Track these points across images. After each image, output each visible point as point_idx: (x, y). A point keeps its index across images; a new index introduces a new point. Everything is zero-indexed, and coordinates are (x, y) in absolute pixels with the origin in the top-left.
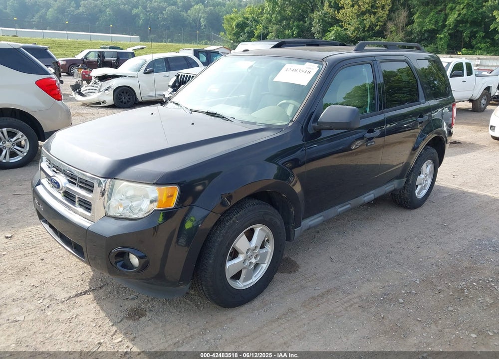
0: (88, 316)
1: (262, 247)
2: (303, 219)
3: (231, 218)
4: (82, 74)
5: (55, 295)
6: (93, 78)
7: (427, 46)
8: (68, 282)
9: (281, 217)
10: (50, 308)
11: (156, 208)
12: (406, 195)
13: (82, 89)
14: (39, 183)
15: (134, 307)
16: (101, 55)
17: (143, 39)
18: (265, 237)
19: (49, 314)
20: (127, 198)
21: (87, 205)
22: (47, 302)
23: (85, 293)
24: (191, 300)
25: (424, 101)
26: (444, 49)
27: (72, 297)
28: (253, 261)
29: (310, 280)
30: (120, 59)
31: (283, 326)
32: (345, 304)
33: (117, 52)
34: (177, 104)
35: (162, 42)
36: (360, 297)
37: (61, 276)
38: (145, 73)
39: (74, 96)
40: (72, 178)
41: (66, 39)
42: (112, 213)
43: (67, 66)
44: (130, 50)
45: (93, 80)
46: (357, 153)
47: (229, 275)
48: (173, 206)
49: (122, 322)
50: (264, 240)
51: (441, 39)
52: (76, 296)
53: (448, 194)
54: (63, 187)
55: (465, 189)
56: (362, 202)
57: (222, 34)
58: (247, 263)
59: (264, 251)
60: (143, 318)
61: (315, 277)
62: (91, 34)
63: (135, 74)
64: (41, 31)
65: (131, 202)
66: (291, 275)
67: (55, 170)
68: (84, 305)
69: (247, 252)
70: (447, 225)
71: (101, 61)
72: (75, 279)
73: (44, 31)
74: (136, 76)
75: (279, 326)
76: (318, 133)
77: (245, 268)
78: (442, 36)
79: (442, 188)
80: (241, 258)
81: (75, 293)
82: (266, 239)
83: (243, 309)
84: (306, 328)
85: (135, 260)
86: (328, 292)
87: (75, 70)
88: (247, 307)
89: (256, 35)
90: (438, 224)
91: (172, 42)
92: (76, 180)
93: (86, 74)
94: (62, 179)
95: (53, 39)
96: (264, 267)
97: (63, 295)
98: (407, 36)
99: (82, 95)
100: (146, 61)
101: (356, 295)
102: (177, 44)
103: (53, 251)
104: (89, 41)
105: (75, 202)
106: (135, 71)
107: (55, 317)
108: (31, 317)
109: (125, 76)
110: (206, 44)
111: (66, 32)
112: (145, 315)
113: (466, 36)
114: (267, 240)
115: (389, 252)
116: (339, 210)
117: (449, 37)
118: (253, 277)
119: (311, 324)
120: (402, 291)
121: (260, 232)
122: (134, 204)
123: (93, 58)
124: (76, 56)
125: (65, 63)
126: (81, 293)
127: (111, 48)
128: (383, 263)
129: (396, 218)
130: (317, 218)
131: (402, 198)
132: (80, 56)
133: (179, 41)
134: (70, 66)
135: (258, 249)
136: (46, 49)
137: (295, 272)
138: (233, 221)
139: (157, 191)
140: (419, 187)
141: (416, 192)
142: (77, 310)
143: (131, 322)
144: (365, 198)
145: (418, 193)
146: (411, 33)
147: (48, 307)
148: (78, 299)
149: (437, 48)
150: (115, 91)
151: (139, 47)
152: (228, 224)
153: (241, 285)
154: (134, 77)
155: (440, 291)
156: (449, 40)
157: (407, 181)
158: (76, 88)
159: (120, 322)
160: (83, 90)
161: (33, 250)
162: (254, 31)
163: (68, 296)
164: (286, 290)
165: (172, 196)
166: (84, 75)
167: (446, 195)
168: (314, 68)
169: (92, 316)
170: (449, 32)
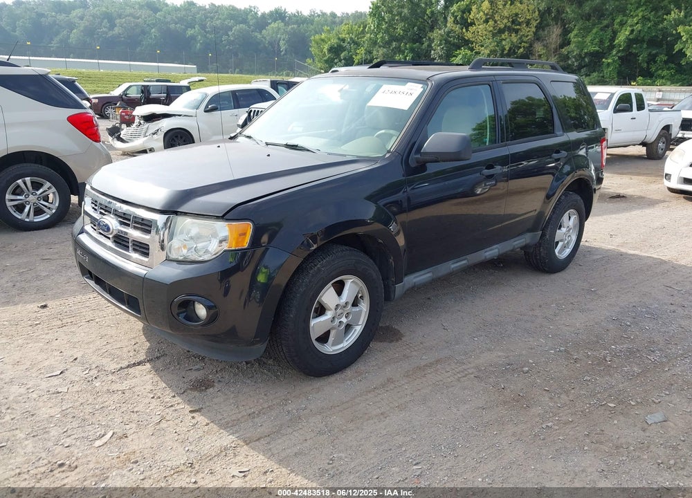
0: (144, 387)
1: (355, 304)
2: (406, 275)
3: (316, 265)
4: (121, 115)
5: (103, 366)
6: (136, 118)
7: (589, 75)
8: (118, 352)
9: (377, 269)
10: (98, 379)
11: (226, 248)
12: (542, 254)
13: (122, 132)
14: (82, 231)
15: (199, 378)
16: (145, 90)
17: (201, 69)
18: (358, 293)
19: (97, 385)
20: (192, 238)
21: (143, 249)
22: (94, 372)
23: (139, 364)
24: (269, 370)
25: (561, 133)
26: (613, 79)
27: (124, 368)
28: (344, 320)
29: (416, 348)
30: (171, 94)
31: (381, 396)
32: (458, 375)
33: (167, 86)
34: (249, 137)
35: (228, 73)
36: (478, 368)
37: (109, 346)
38: (205, 111)
39: (112, 143)
40: (125, 219)
41: (98, 71)
42: (174, 256)
43: (100, 106)
44: (184, 83)
45: (137, 121)
46: (482, 201)
47: (314, 335)
48: (246, 245)
49: (186, 393)
50: (357, 296)
51: (608, 64)
52: (128, 366)
53: (601, 256)
54: (113, 230)
55: (623, 250)
56: (483, 258)
57: (309, 61)
58: (337, 322)
59: (356, 309)
60: (211, 389)
61: (422, 346)
62: (132, 63)
63: (193, 112)
64: (63, 59)
65: (196, 243)
66: (393, 344)
67: (103, 211)
68: (138, 376)
69: (336, 309)
70: (595, 291)
71: (145, 98)
72: (125, 350)
73: (67, 60)
74: (194, 115)
75: (376, 396)
76: (422, 167)
77: (333, 328)
78: (609, 61)
79: (594, 250)
80: (329, 315)
81: (126, 363)
82: (360, 295)
83: (332, 379)
84: (408, 398)
85: (201, 311)
86: (438, 361)
87: (110, 111)
88: (337, 376)
89: (356, 61)
90: (583, 289)
91: (241, 72)
92: (129, 220)
93: (126, 115)
94: (112, 222)
95: (79, 70)
96: (358, 330)
97: (113, 366)
98: (562, 61)
99: (122, 141)
100: (206, 95)
101: (472, 365)
102: (248, 76)
103: (97, 320)
104: (128, 72)
105: (128, 247)
106: (193, 108)
107: (105, 389)
108: (76, 388)
109: (180, 115)
110: (288, 75)
111: (96, 61)
112: (213, 386)
113: (643, 61)
114: (361, 297)
115: (517, 320)
116: (453, 266)
117: (619, 62)
118: (345, 341)
119: (415, 394)
120: (530, 361)
121: (352, 285)
122: (200, 245)
123: (134, 94)
124: (111, 92)
125: (97, 101)
126: (135, 363)
127: (157, 81)
128: (508, 332)
129: (531, 284)
130: (424, 274)
131: (538, 257)
132: (117, 92)
133: (251, 72)
134: (103, 106)
135: (350, 306)
136: (74, 81)
137: (397, 341)
138: (318, 268)
139: (227, 228)
140: (560, 244)
141: (557, 251)
142: (131, 381)
143: (196, 394)
144: (487, 254)
145: (560, 252)
146: (567, 57)
147: (96, 378)
148: (131, 370)
149: (603, 77)
150: (166, 134)
151: (197, 79)
152: (311, 272)
153: (330, 349)
154: (192, 116)
155: (576, 361)
156: (620, 65)
157: (543, 235)
158: (114, 132)
159: (182, 394)
160: (123, 134)
161: (72, 319)
162: (354, 56)
163: (119, 367)
164: (385, 359)
165: (244, 234)
166: (123, 116)
167: (599, 257)
168: (417, 89)
169: (149, 387)
170: (619, 54)
